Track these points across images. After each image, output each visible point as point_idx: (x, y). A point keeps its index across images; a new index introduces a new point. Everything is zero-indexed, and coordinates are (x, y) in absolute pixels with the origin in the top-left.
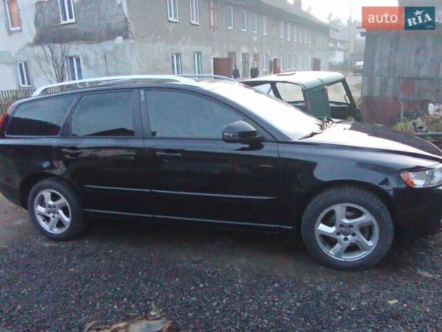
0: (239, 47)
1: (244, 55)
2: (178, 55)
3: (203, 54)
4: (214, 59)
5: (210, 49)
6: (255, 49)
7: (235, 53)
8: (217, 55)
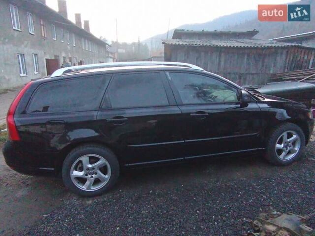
0: (61, 52)
1: (64, 57)
2: (22, 55)
3: (39, 55)
4: (46, 59)
5: (43, 52)
6: (70, 54)
7: (58, 56)
8: (48, 57)
